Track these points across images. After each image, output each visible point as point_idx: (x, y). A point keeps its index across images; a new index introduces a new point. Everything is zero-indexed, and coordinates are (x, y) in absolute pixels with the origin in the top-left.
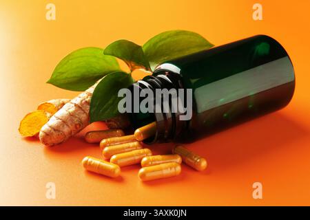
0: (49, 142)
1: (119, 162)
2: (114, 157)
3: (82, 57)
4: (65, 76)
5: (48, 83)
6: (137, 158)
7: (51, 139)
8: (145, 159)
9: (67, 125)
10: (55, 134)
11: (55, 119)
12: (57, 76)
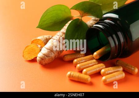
0: (44, 63)
1: (88, 73)
2: (84, 70)
3: (54, 11)
4: (46, 22)
5: (37, 27)
6: (98, 69)
7: (45, 61)
8: (103, 71)
9: (54, 53)
10: (47, 58)
11: (46, 49)
12: (42, 23)
